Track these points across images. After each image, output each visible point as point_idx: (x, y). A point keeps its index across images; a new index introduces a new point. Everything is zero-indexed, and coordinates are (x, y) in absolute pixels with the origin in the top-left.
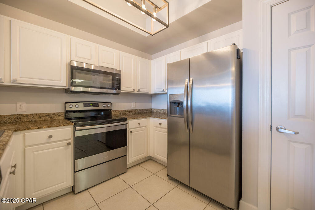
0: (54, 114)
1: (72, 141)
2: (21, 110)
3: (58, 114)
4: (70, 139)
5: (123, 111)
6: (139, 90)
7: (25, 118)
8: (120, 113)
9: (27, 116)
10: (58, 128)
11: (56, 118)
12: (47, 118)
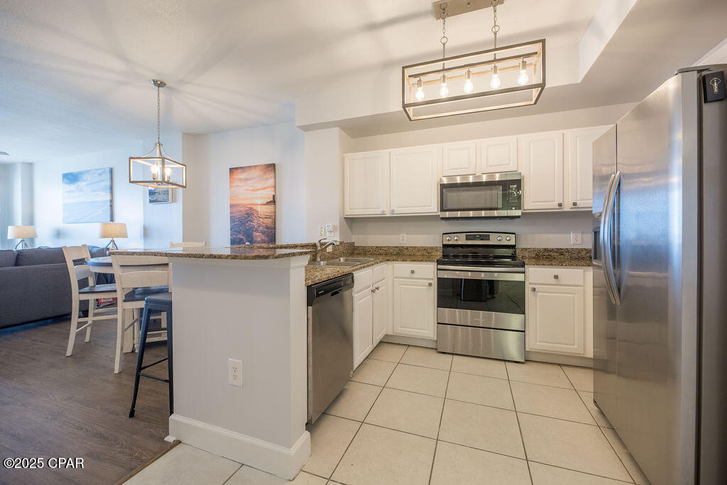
0: (432, 248)
1: (435, 283)
2: (402, 242)
3: (436, 249)
4: (433, 279)
5: (545, 249)
6: (575, 204)
7: (406, 251)
8: (536, 255)
9: (407, 248)
10: (418, 263)
11: (433, 254)
12: (425, 253)
